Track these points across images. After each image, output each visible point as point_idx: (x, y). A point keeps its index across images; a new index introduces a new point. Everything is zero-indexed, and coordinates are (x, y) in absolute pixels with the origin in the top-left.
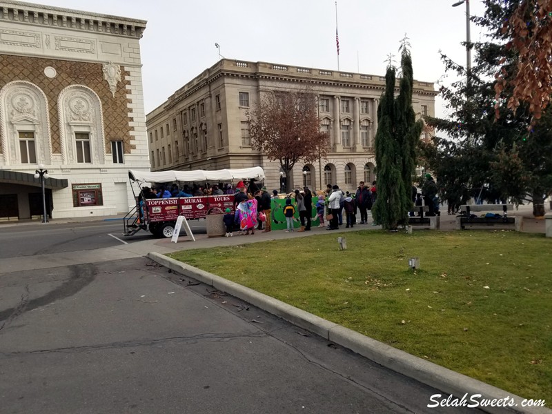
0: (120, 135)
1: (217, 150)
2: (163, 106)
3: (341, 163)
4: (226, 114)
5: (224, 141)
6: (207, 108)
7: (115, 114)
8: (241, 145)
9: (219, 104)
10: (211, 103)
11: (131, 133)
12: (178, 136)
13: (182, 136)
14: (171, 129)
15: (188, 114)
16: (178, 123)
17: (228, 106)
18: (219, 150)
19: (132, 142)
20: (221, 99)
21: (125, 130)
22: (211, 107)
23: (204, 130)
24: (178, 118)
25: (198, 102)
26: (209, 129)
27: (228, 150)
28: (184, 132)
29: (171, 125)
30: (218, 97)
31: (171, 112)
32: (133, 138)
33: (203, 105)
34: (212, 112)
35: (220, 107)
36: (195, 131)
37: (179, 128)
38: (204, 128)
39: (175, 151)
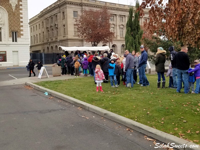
0: (16, 29)
1: (62, 37)
2: (38, 16)
3: (120, 44)
4: (67, 21)
5: (66, 33)
6: (58, 17)
7: (14, 19)
8: (74, 35)
9: (64, 16)
10: (60, 15)
11: (21, 28)
12: (44, 30)
13: (46, 30)
14: (41, 27)
15: (49, 20)
16: (45, 24)
17: (68, 17)
18: (63, 37)
19: (22, 33)
20: (65, 14)
21: (18, 27)
22: (60, 17)
23: (57, 28)
24: (44, 21)
25: (54, 15)
26: (59, 27)
27: (67, 37)
28: (47, 28)
29: (41, 24)
30: (63, 13)
31: (41, 19)
32: (22, 30)
33: (56, 16)
34: (61, 19)
35: (64, 17)
36: (52, 28)
37: (45, 26)
38: (56, 26)
39: (42, 37)
